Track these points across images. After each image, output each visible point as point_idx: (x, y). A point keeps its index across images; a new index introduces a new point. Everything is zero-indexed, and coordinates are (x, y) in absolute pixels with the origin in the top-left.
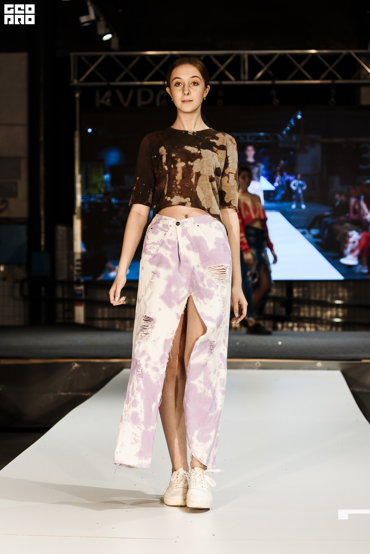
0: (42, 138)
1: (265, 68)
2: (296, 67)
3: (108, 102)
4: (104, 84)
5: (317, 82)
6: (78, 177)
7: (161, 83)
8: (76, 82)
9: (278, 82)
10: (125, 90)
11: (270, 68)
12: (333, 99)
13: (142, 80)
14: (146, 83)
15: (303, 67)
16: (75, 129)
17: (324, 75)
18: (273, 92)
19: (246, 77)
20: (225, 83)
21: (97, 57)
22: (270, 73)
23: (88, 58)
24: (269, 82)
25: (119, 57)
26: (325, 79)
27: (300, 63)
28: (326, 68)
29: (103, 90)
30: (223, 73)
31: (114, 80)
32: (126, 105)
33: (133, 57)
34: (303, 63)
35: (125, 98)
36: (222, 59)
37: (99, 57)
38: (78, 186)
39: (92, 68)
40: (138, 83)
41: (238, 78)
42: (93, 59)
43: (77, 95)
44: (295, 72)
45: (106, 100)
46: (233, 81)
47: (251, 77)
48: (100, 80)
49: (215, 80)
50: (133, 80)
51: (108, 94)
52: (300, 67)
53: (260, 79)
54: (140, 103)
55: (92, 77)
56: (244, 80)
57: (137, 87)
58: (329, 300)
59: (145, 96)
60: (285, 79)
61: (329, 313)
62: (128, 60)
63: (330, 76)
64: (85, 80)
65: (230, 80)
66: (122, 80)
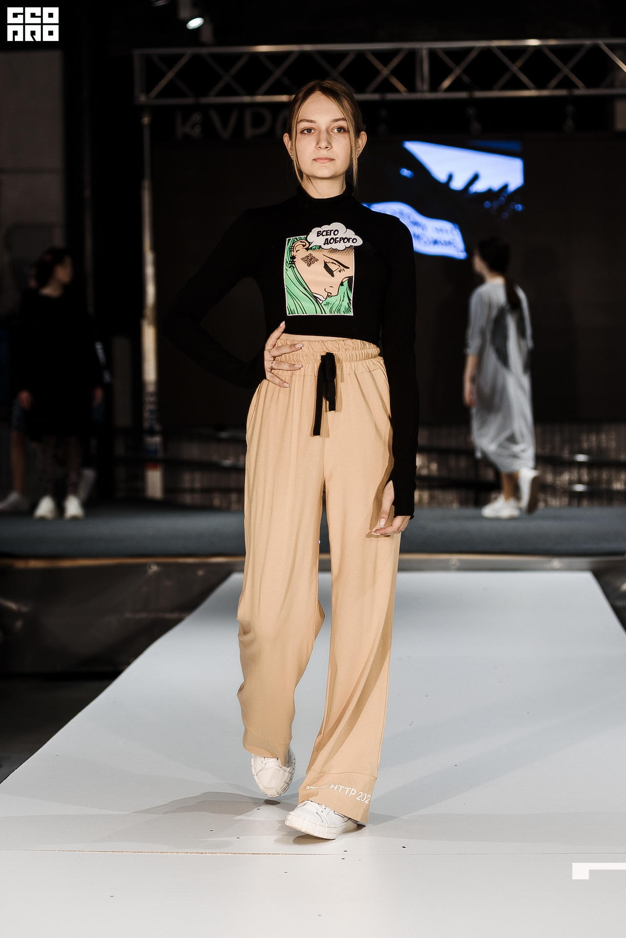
0: (87, 193)
1: (458, 71)
2: (506, 69)
3: (197, 132)
4: (190, 101)
5: (545, 93)
6: (149, 257)
7: (284, 98)
8: (142, 99)
9: (479, 94)
10: (225, 110)
11: (466, 71)
12: (569, 123)
13: (252, 93)
14: (260, 99)
15: (522, 69)
16: (141, 178)
17: (554, 82)
18: (471, 111)
19: (426, 87)
20: (391, 96)
21: (179, 57)
22: (466, 79)
23: (164, 58)
24: (463, 95)
25: (215, 57)
26: (557, 87)
27: (514, 61)
28: (557, 70)
29: (187, 111)
30: (386, 81)
31: (206, 94)
32: (226, 135)
33: (238, 56)
34: (519, 63)
35: (225, 123)
36: (385, 57)
37: (180, 56)
38: (150, 271)
39: (170, 75)
40: (247, 99)
41: (411, 88)
42: (171, 61)
43: (146, 120)
44: (506, 77)
45: (193, 126)
46: (403, 94)
47: (434, 86)
48: (183, 95)
49: (375, 91)
50: (236, 94)
51: (196, 117)
52: (515, 68)
53: (450, 89)
54: (249, 132)
55: (170, 90)
56: (423, 91)
57: (243, 106)
58: (566, 454)
59: (258, 121)
60: (489, 88)
61: (566, 477)
62: (229, 61)
63: (566, 83)
64: (160, 95)
65: (397, 91)
66: (220, 94)
